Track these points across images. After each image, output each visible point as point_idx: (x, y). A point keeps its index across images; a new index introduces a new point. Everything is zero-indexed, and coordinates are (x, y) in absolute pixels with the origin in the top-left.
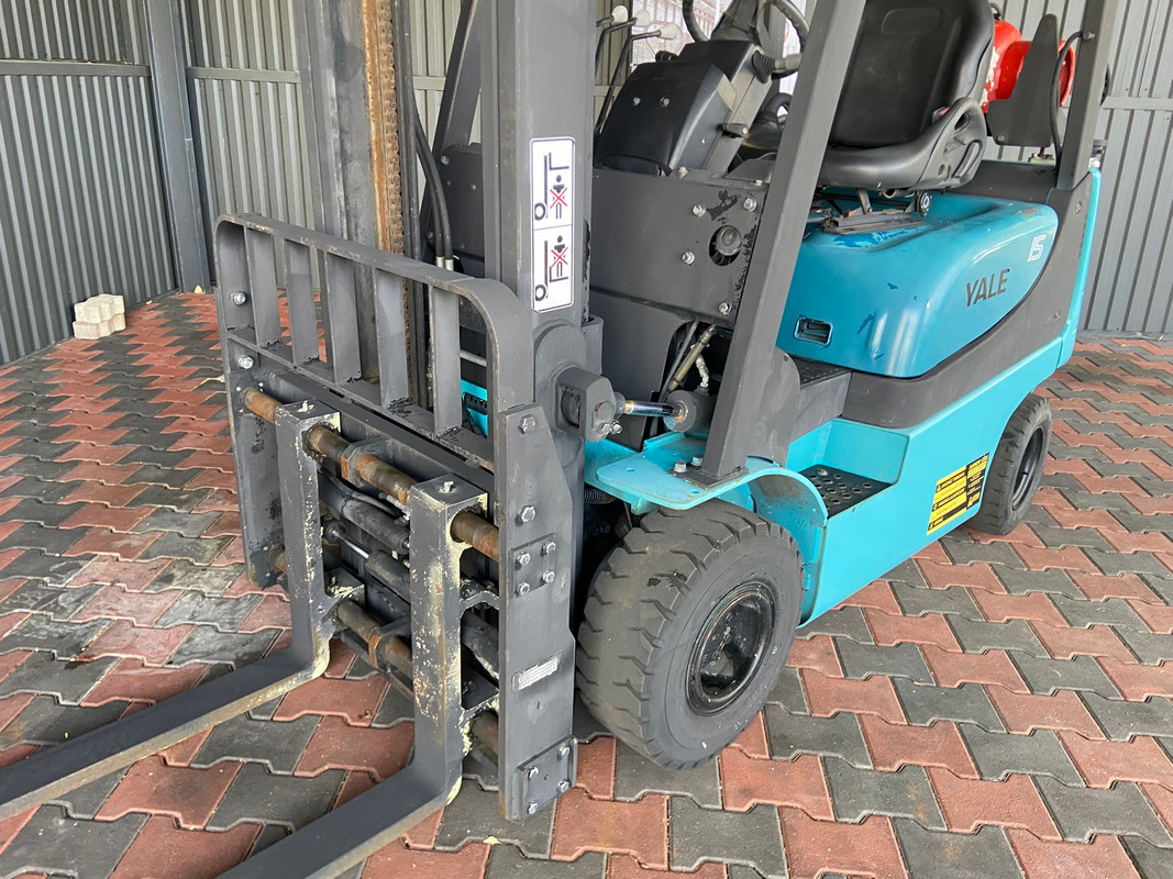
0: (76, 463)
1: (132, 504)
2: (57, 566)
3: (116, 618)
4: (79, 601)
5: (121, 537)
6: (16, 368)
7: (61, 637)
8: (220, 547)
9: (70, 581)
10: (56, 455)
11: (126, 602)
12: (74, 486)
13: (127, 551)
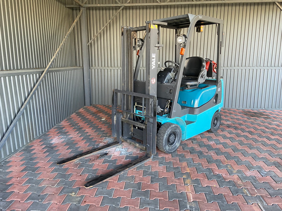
0: (88, 132)
10: (84, 131)
12: (90, 135)
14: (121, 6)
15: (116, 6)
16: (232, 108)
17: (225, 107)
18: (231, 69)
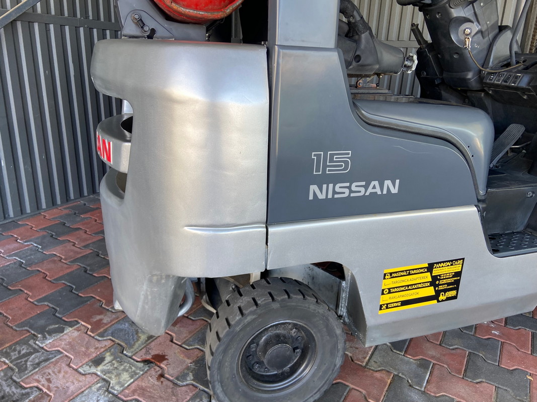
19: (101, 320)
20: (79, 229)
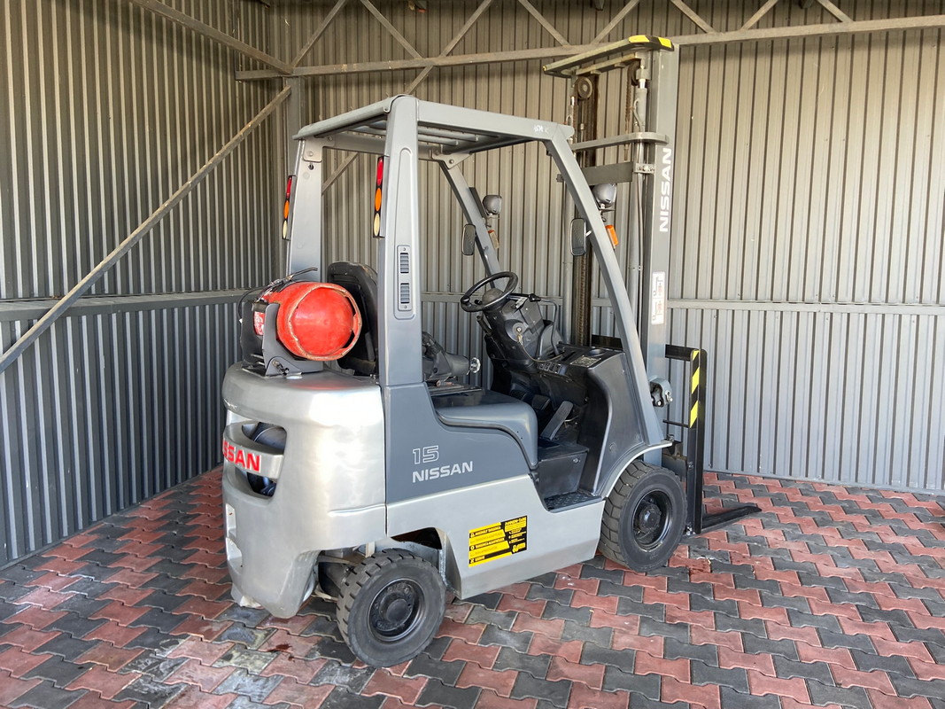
0: (193, 565)
1: (220, 599)
2: (165, 641)
3: (191, 683)
4: (172, 668)
5: (207, 623)
6: (172, 492)
7: (156, 693)
8: (266, 635)
9: (169, 653)
10: (183, 559)
11: (199, 672)
12: (188, 582)
13: (209, 634)
14: (424, 68)
15: (406, 66)
16: (890, 487)
17: (856, 480)
18: (884, 315)
19: (210, 630)
20: (124, 554)
